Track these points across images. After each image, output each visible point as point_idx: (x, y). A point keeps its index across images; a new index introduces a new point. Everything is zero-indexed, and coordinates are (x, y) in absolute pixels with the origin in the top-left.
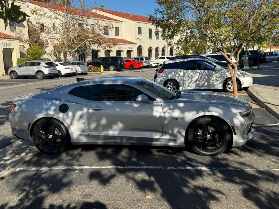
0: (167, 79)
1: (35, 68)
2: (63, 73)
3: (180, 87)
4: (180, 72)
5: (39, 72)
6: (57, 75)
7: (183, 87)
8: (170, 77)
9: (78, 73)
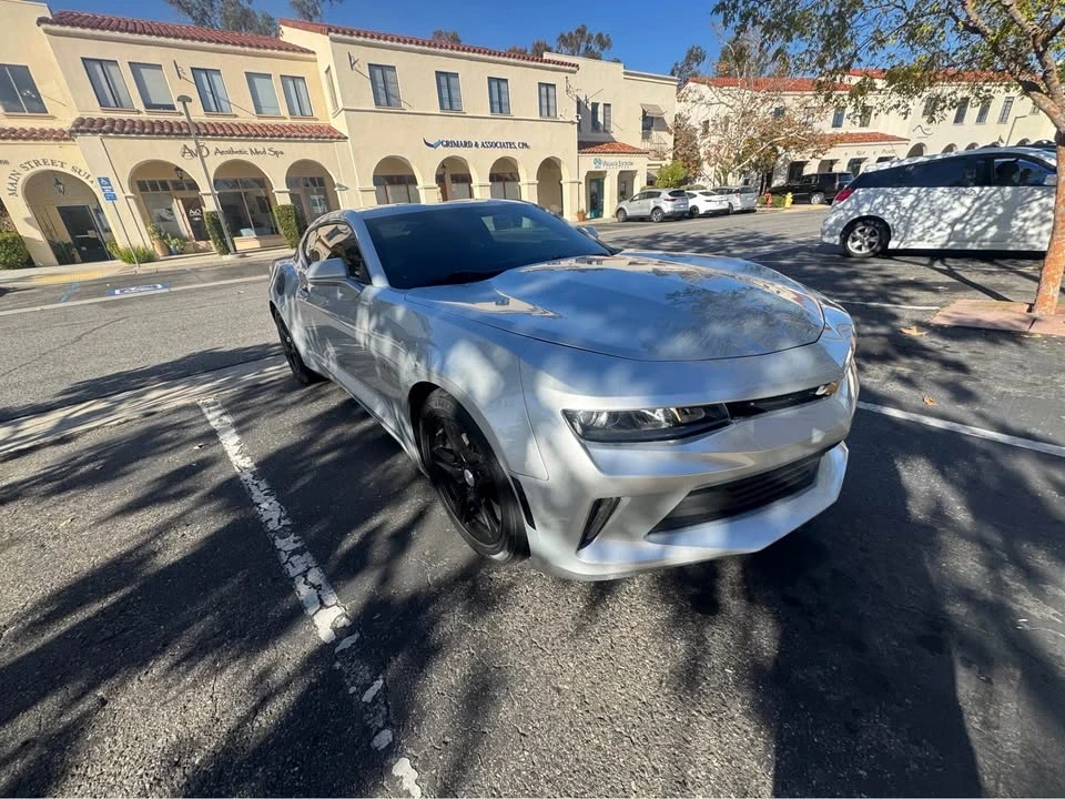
0: (856, 216)
1: (652, 203)
2: (702, 211)
3: (893, 239)
4: (904, 194)
5: (657, 208)
6: (692, 214)
7: (902, 241)
8: (864, 212)
9: (735, 209)
